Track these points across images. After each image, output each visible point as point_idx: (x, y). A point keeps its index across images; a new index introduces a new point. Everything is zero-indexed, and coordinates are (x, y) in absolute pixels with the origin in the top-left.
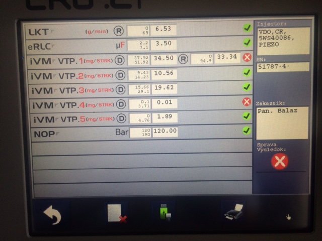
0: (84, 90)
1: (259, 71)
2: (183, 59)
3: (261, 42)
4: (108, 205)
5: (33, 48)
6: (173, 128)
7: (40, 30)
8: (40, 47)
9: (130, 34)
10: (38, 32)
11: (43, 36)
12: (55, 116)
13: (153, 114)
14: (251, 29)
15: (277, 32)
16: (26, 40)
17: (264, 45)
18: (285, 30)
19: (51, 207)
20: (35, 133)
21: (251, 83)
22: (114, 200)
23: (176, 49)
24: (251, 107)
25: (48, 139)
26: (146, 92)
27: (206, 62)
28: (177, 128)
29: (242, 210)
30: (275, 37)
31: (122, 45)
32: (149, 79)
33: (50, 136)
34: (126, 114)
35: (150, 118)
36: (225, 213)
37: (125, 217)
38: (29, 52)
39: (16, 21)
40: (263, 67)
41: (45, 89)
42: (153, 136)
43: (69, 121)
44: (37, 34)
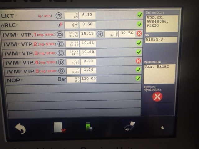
0: (38, 53)
1: (146, 42)
2: (100, 34)
3: (148, 24)
4: (54, 123)
5: (4, 26)
6: (93, 77)
7: (8, 14)
9: (66, 18)
11: (10, 19)
12: (20, 69)
14: (142, 16)
15: (158, 18)
17: (149, 26)
18: (163, 16)
19: (19, 124)
20: (8, 79)
21: (141, 50)
22: (58, 120)
24: (141, 64)
25: (15, 83)
26: (77, 54)
27: (114, 36)
28: (96, 77)
29: (134, 125)
30: (156, 21)
31: (61, 25)
32: (78, 46)
33: (17, 82)
34: (65, 68)
35: (79, 70)
36: (124, 127)
37: (65, 130)
38: (2, 29)
40: (149, 40)
41: (13, 52)
42: (82, 82)
43: (29, 72)
44: (7, 17)
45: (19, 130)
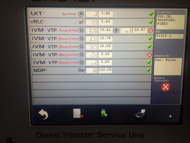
0: (62, 47)
1: (157, 38)
2: (116, 30)
3: (158, 22)
4: (74, 109)
5: (33, 22)
6: (109, 68)
8: (37, 22)
9: (87, 16)
10: (36, 13)
11: (39, 16)
12: (46, 60)
14: (154, 15)
15: (167, 17)
16: (29, 18)
17: (160, 24)
18: (171, 16)
19: (43, 110)
20: (34, 69)
21: (152, 45)
22: (77, 107)
23: (112, 25)
24: (151, 57)
25: (41, 73)
26: (95, 48)
27: (128, 32)
28: (111, 68)
29: (145, 112)
30: (166, 20)
31: (83, 22)
32: (97, 41)
33: (42, 72)
34: (84, 60)
35: (97, 63)
36: (136, 114)
37: (83, 116)
38: (31, 25)
39: (24, 7)
40: (159, 36)
41: (40, 45)
42: (99, 73)
43: (53, 63)
44: (36, 14)
45: (42, 116)
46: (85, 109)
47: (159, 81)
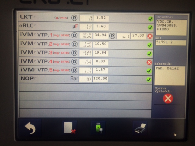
0: (53, 53)
1: (157, 44)
2: (112, 36)
3: (158, 27)
4: (65, 123)
5: (22, 26)
6: (105, 77)
7: (27, 15)
8: (26, 26)
9: (81, 20)
10: (26, 17)
11: (29, 19)
12: (34, 67)
13: (93, 68)
14: (153, 20)
15: (168, 22)
16: (18, 21)
17: (160, 29)
18: (172, 21)
19: (30, 123)
20: (22, 77)
21: (152, 51)
22: (68, 120)
23: (108, 30)
24: (151, 65)
26: (89, 55)
27: (126, 38)
28: (107, 77)
29: (145, 127)
30: (166, 25)
31: (76, 26)
32: (92, 47)
33: (30, 80)
34: (77, 68)
35: (91, 70)
36: (135, 129)
37: (75, 130)
38: (20, 28)
39: (13, 10)
40: (159, 42)
41: (29, 51)
42: (93, 82)
43: (43, 71)
46: (77, 122)
47: (161, 91)
